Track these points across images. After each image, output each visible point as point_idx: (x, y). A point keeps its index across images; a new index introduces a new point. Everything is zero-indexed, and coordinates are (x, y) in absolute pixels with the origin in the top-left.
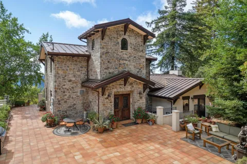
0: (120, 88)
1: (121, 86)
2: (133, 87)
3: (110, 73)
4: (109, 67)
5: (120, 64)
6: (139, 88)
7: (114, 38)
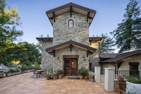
0: (67, 53)
1: (68, 52)
2: (78, 52)
3: (59, 43)
4: (59, 39)
5: (67, 37)
6: (84, 54)
7: (63, 20)
